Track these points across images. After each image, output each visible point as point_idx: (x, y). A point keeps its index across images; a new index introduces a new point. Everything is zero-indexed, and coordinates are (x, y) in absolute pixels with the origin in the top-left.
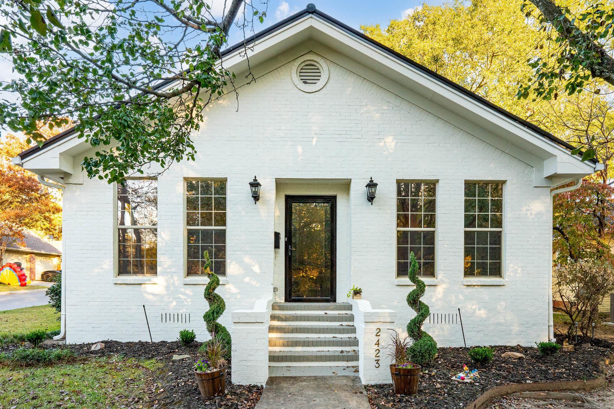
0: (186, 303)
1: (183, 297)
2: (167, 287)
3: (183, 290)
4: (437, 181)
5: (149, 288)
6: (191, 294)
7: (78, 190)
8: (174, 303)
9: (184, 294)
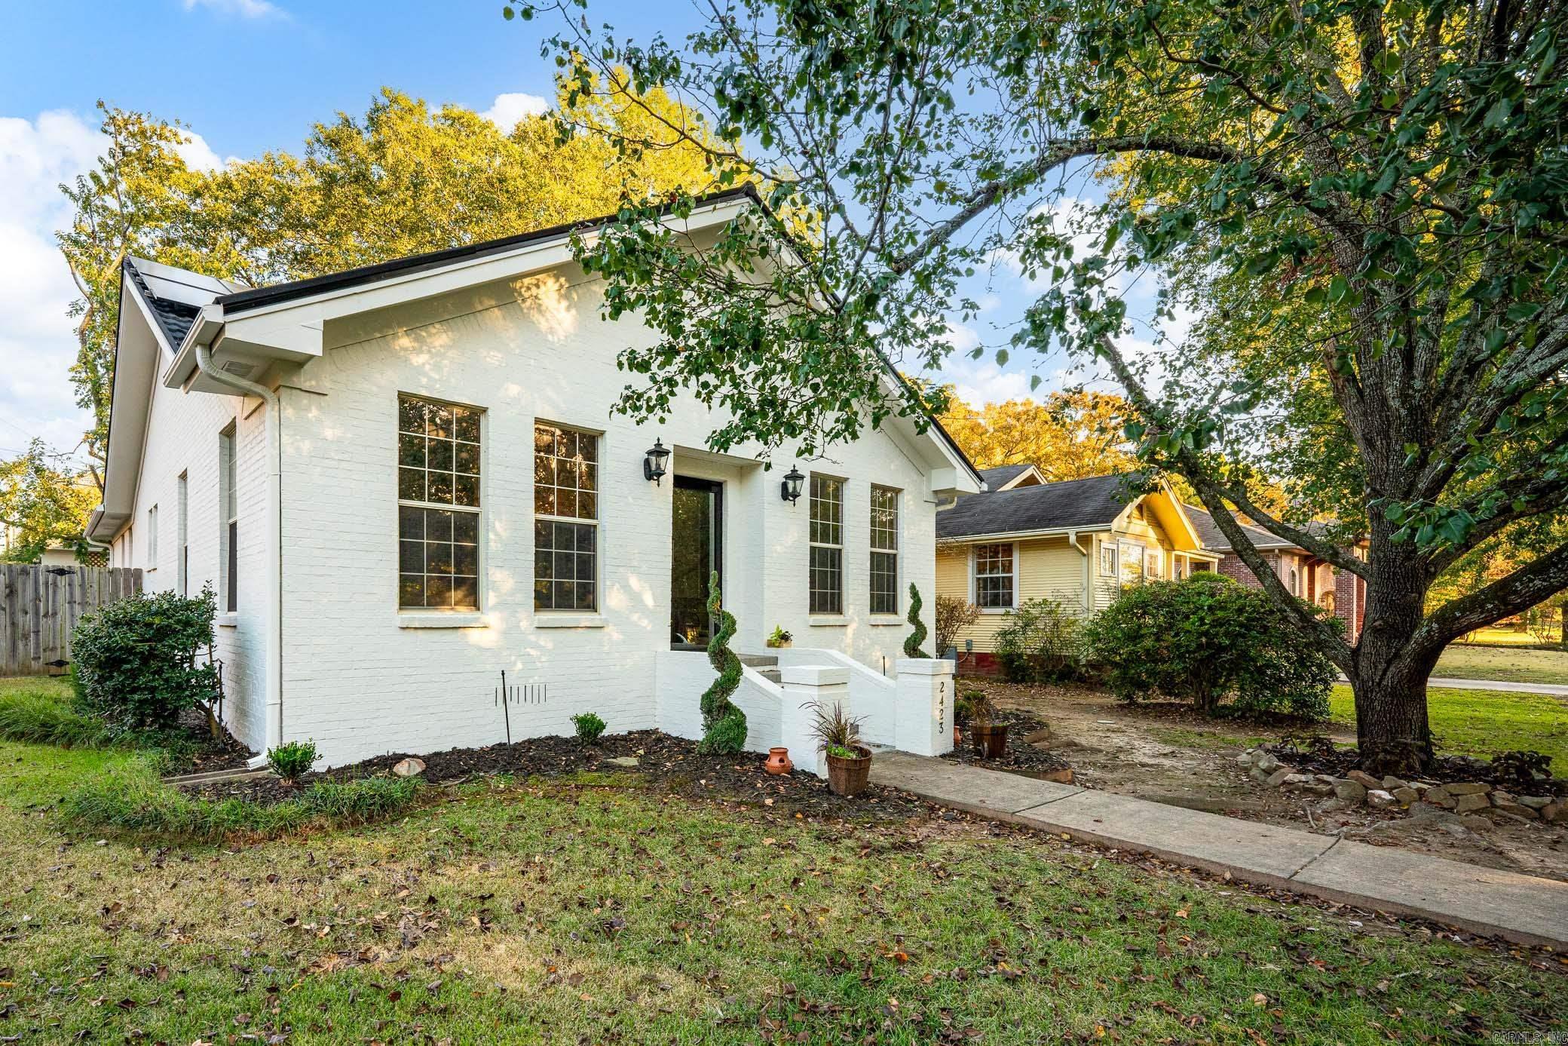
0: (539, 665)
1: (533, 652)
2: (505, 633)
3: (533, 638)
4: (846, 479)
5: (474, 636)
6: (550, 646)
7: (313, 408)
8: (519, 666)
9: (536, 646)
